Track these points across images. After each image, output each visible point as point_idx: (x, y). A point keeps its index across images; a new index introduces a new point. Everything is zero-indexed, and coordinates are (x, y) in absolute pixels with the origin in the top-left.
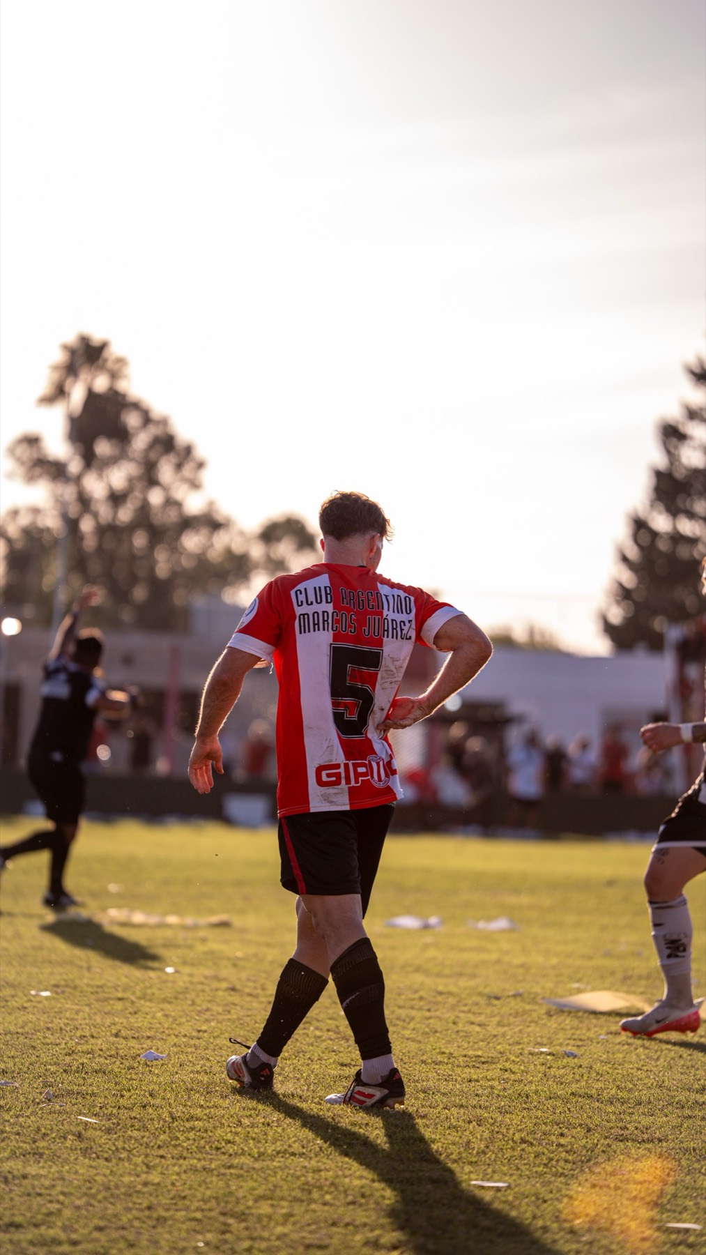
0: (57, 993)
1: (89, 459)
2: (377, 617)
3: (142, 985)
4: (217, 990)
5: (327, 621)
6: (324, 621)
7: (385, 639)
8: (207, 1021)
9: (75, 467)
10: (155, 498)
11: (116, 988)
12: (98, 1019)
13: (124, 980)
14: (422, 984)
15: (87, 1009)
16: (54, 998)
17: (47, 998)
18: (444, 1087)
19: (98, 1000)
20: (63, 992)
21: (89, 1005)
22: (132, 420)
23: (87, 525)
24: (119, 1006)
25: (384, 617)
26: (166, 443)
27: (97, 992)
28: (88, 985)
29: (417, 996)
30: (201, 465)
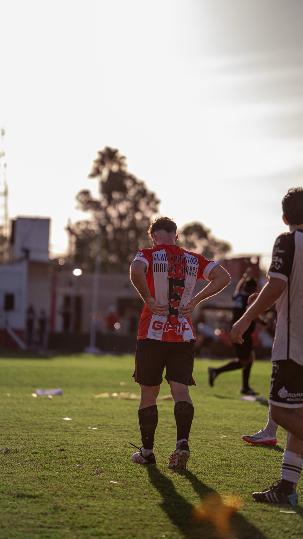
0: (99, 428)
1: (110, 200)
2: (184, 266)
3: (135, 425)
4: (167, 427)
5: (166, 268)
6: (165, 268)
7: (186, 275)
8: (163, 440)
9: (104, 204)
10: (138, 216)
11: (124, 426)
12: (117, 439)
13: (128, 423)
14: (256, 425)
15: (112, 435)
16: (98, 430)
17: (95, 430)
18: (266, 470)
19: (117, 431)
20: (102, 428)
21: (113, 433)
22: (128, 183)
23: (109, 229)
24: (126, 434)
25: (187, 266)
26: (143, 193)
27: (116, 428)
28: (113, 425)
29: (254, 430)
30: (157, 202)
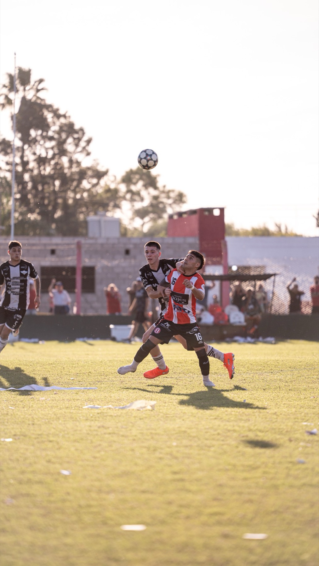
0: (15, 439)
1: (26, 139)
3: (63, 433)
4: (105, 434)
8: (99, 452)
9: (18, 143)
10: (65, 160)
11: (48, 435)
12: (38, 453)
13: (53, 430)
14: (219, 426)
15: (32, 448)
16: (14, 443)
17: (10, 442)
18: (232, 483)
19: (38, 442)
20: (19, 439)
21: (33, 445)
22: (49, 116)
23: (27, 177)
24: (50, 445)
26: (69, 129)
27: (38, 438)
28: (33, 434)
29: (216, 433)
30: (89, 142)
